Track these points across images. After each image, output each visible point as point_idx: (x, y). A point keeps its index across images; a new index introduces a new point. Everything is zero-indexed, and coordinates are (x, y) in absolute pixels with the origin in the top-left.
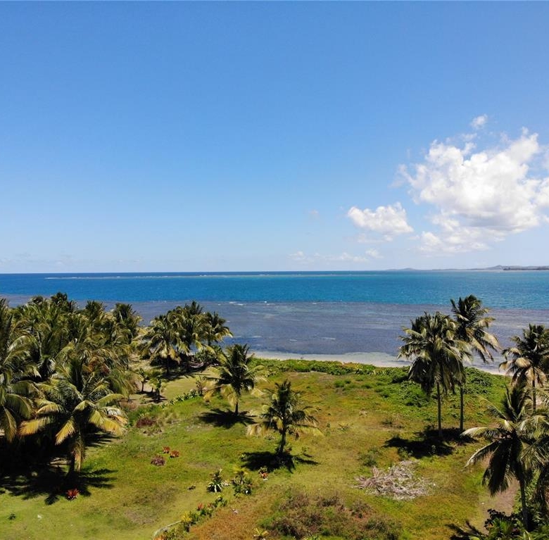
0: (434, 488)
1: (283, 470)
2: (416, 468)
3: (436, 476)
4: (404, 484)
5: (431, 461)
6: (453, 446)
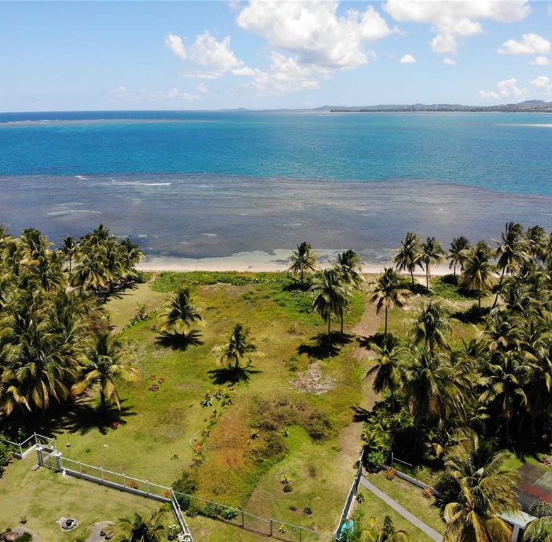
0: (335, 382)
1: (242, 382)
2: (322, 368)
3: (334, 372)
4: (319, 382)
5: (328, 362)
6: (338, 347)
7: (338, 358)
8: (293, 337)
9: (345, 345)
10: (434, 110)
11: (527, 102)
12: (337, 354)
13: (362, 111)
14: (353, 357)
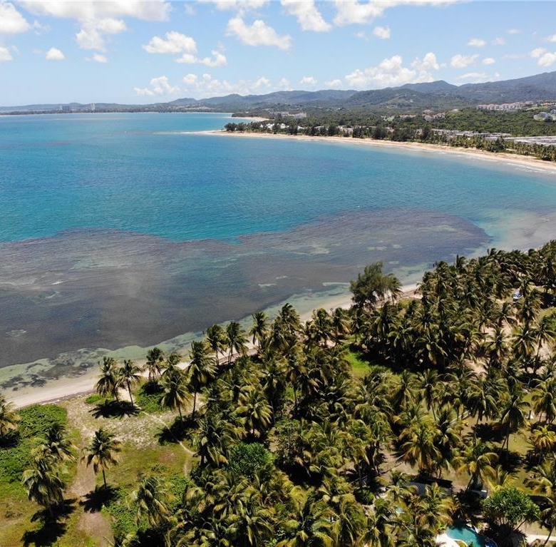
6: (63, 521)
7: (66, 536)
8: (13, 522)
9: (69, 515)
10: (92, 112)
11: (180, 100)
12: (64, 532)
13: (12, 114)
14: (81, 529)
